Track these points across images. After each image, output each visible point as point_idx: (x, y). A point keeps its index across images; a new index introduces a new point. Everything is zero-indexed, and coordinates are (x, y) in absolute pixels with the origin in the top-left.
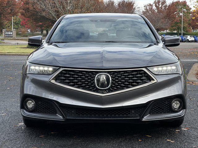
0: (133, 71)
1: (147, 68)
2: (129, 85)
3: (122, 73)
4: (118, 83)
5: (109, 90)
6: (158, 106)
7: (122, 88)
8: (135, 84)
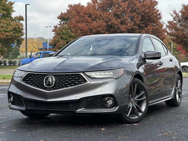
0: (73, 75)
1: (85, 73)
2: (68, 85)
3: (64, 76)
4: (60, 83)
5: (53, 88)
6: (91, 102)
7: (63, 87)
8: (72, 84)
